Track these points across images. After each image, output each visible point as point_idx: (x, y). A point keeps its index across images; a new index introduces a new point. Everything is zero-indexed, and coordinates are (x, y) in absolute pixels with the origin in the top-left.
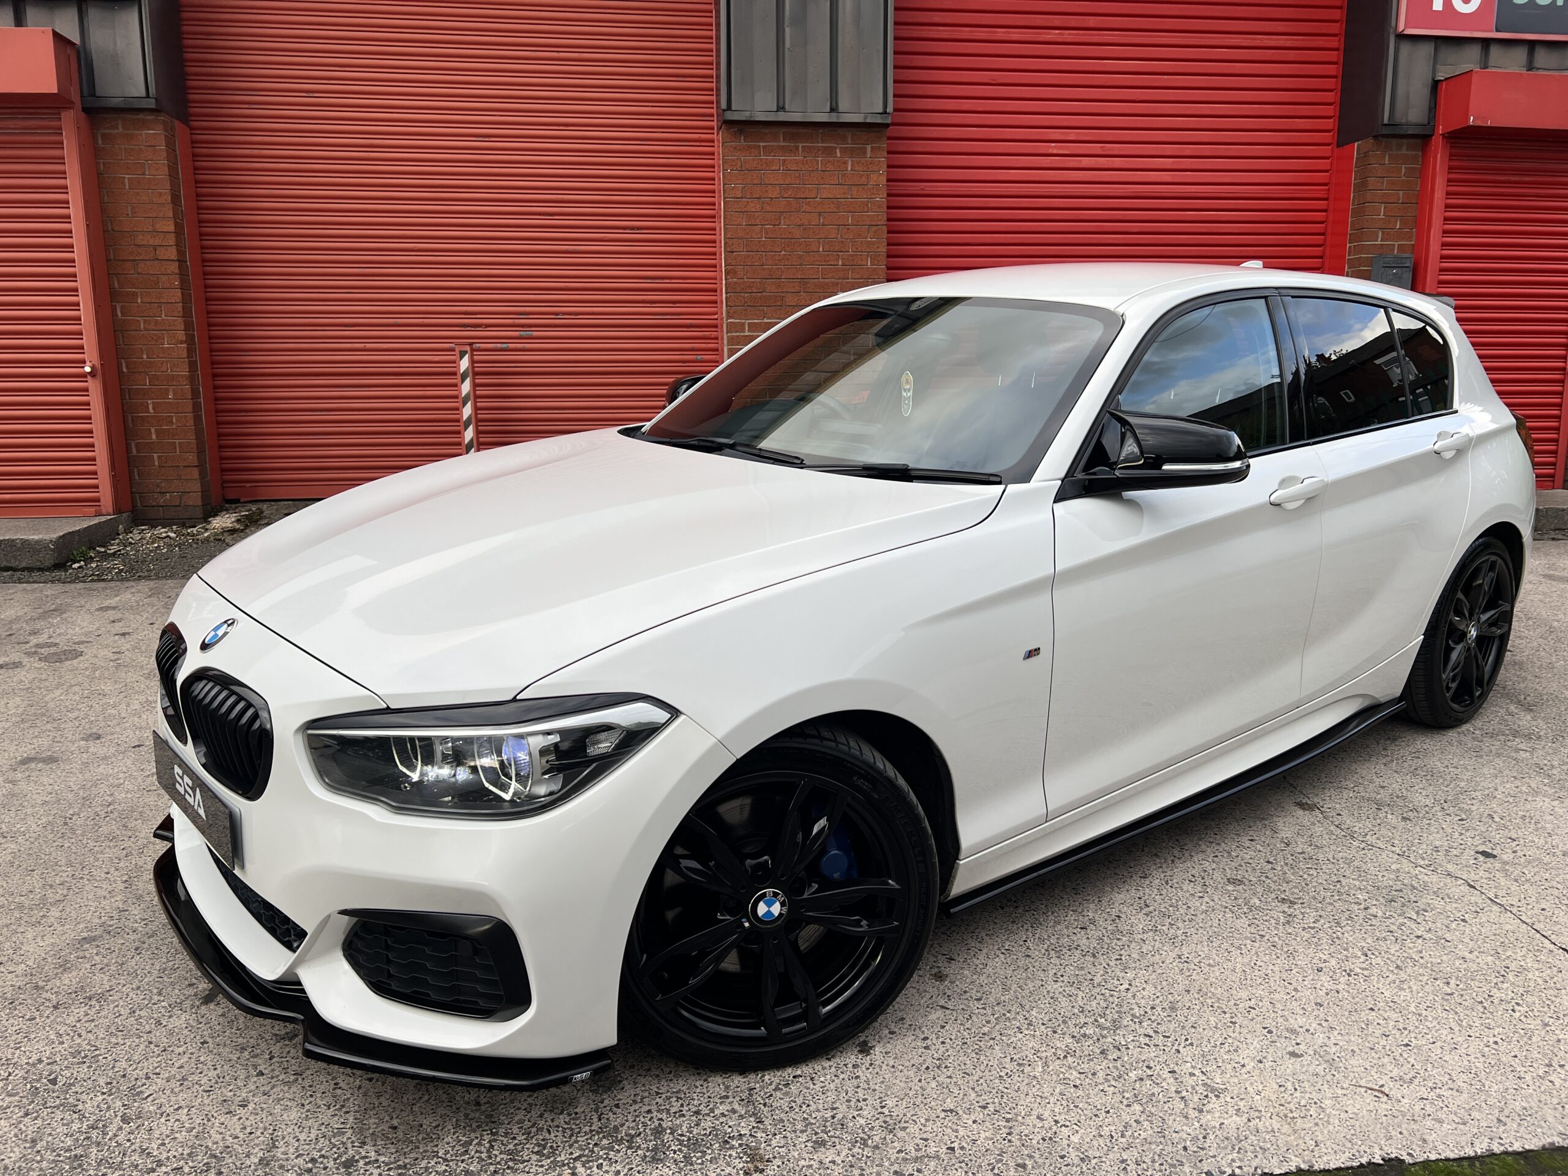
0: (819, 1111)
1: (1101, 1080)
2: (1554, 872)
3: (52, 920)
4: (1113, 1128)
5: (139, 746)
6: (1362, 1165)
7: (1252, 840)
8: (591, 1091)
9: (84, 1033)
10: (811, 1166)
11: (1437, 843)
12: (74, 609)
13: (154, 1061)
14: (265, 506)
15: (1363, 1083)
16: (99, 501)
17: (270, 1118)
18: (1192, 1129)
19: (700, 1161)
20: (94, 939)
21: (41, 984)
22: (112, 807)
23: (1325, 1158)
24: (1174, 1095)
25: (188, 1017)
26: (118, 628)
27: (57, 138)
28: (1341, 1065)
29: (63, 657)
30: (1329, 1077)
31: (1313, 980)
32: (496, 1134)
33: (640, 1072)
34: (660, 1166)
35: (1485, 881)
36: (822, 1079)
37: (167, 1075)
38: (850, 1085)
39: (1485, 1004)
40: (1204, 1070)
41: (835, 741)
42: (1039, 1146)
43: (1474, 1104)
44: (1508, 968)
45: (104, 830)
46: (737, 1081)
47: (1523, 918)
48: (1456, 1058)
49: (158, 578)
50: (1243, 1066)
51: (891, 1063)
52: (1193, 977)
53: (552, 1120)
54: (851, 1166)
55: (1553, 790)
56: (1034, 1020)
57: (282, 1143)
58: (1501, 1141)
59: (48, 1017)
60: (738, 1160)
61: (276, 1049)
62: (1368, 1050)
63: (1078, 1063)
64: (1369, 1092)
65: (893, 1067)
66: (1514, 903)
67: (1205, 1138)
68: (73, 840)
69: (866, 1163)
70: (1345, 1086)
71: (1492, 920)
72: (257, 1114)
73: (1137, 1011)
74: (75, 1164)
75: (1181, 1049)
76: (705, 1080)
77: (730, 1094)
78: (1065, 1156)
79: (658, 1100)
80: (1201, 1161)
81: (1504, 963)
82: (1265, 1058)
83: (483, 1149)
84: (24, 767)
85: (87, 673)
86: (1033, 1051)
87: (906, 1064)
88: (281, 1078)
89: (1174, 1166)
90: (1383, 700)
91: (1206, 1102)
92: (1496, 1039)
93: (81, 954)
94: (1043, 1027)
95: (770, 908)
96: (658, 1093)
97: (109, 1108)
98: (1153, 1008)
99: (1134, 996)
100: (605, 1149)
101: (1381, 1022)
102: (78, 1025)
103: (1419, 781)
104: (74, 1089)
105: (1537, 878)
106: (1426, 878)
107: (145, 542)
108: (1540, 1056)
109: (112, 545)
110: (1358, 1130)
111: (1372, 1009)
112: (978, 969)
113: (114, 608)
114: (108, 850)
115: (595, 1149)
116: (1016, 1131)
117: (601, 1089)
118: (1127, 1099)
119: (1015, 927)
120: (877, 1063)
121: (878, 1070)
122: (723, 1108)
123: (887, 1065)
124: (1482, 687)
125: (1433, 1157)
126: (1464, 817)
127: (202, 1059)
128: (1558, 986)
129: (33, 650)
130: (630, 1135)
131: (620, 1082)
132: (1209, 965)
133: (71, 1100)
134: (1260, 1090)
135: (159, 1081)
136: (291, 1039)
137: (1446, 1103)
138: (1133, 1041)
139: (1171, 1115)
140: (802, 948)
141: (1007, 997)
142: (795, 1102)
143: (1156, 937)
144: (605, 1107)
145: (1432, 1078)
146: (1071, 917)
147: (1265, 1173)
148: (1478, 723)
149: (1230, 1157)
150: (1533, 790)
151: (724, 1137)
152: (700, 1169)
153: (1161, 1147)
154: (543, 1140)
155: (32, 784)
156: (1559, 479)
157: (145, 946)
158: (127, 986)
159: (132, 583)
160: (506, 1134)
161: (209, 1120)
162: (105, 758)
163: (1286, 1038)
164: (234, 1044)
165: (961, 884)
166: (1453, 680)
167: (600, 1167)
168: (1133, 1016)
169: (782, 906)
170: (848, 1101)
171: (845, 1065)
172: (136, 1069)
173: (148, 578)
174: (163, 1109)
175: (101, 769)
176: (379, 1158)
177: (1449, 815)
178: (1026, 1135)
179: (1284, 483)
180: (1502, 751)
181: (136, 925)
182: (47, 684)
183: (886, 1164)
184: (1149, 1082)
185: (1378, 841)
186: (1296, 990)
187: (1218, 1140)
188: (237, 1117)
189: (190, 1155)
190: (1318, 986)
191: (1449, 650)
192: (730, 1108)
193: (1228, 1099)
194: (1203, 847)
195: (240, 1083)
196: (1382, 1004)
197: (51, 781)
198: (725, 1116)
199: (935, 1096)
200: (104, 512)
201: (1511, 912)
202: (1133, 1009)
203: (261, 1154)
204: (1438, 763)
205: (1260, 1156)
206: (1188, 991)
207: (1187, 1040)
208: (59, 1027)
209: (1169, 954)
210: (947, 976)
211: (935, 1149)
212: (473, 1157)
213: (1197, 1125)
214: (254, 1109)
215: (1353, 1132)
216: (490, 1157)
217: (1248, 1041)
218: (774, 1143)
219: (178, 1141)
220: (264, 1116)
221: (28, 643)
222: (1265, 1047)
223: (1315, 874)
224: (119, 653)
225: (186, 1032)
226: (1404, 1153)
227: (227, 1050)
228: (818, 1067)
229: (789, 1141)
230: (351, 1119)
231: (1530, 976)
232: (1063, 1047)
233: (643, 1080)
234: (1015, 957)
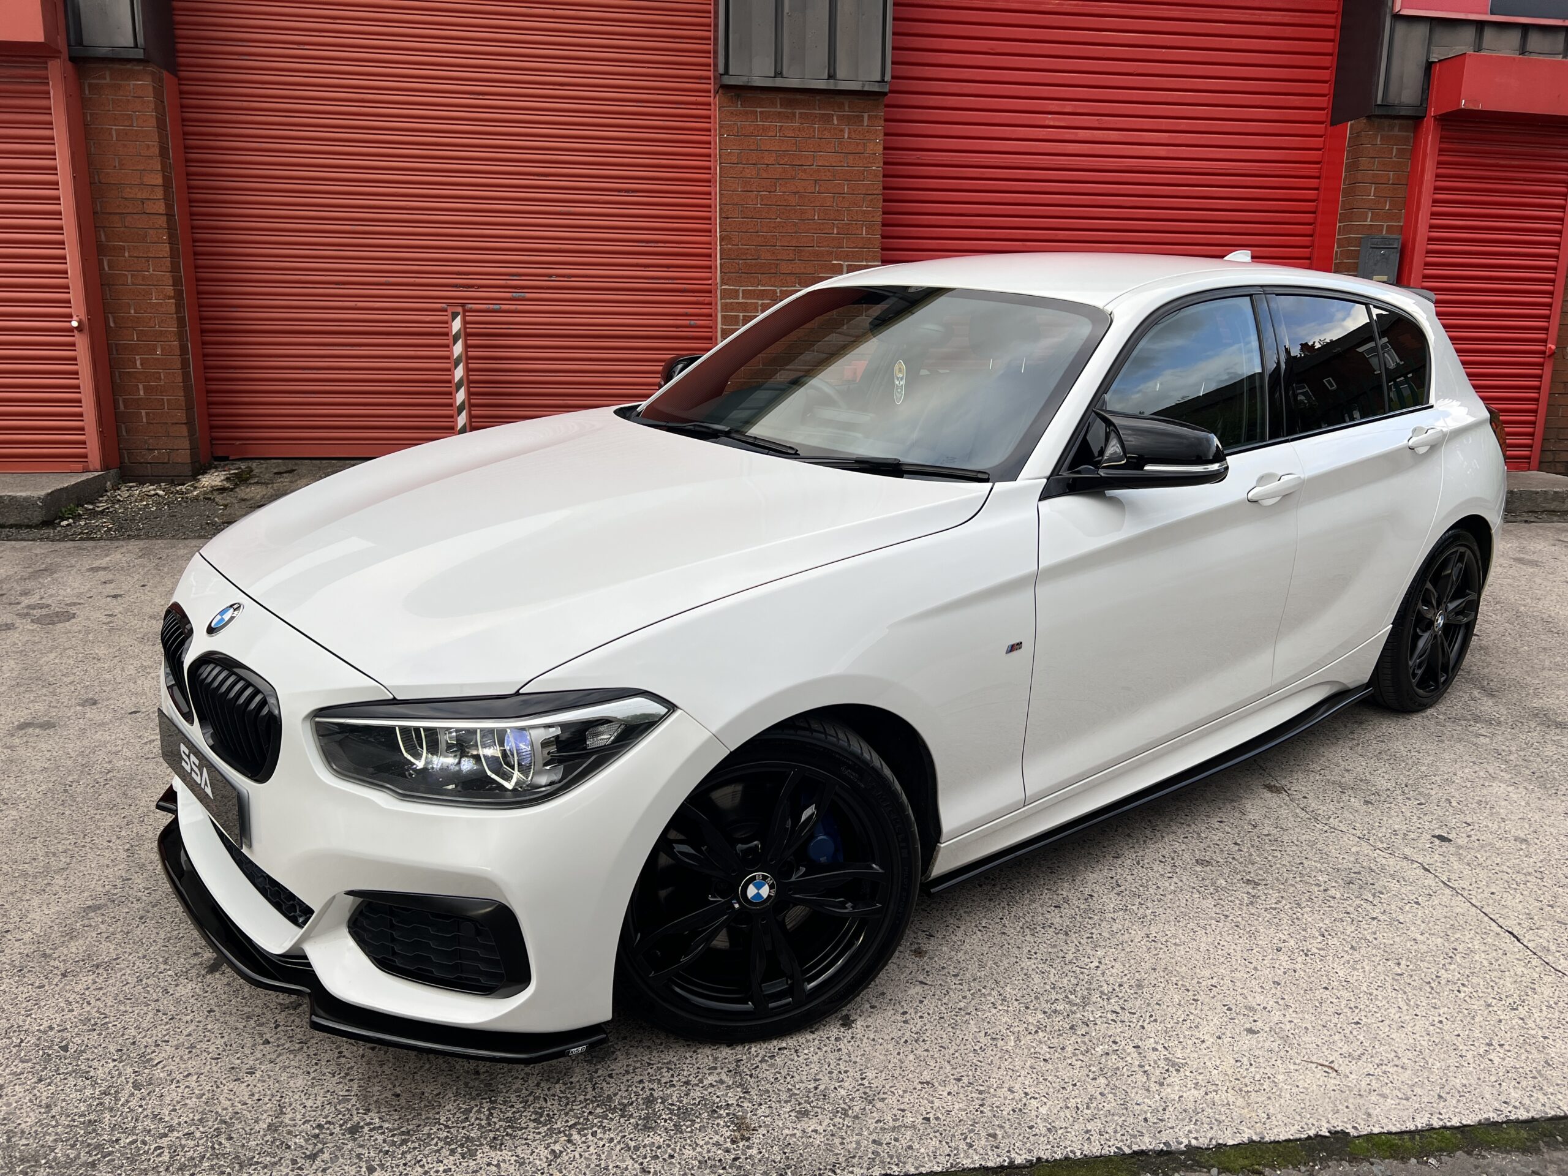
0: (802, 1083)
1: (1069, 1054)
2: (1505, 857)
3: (57, 888)
4: (1079, 1100)
5: (135, 712)
6: (1309, 1137)
7: (1221, 822)
8: (586, 1061)
9: (93, 1001)
10: (795, 1134)
11: (1396, 827)
12: (64, 569)
13: (162, 1030)
14: (254, 465)
15: (1314, 1059)
16: (86, 457)
17: (277, 1085)
18: (1154, 1101)
19: (689, 1129)
20: (99, 907)
21: (48, 952)
22: (111, 774)
23: (1275, 1131)
24: (1137, 1069)
25: (194, 986)
26: (110, 589)
27: (43, 88)
28: (1295, 1041)
29: (56, 619)
30: (1283, 1053)
31: (1272, 959)
32: (495, 1102)
33: (633, 1043)
34: (651, 1134)
35: (1439, 864)
36: (806, 1051)
37: (176, 1043)
38: (832, 1057)
39: (1433, 985)
40: (1166, 1045)
41: (825, 733)
42: (1010, 1117)
43: (1417, 1080)
44: (1456, 950)
45: (105, 798)
46: (726, 1053)
47: (1473, 901)
48: (1403, 1037)
49: (148, 537)
50: (1203, 1041)
51: (872, 1037)
52: (1160, 956)
53: (549, 1089)
54: (832, 1135)
55: (1509, 776)
56: (1008, 996)
57: (289, 1109)
58: (1440, 1117)
59: (57, 985)
60: (725, 1129)
61: (281, 1018)
62: (1320, 1028)
63: (1048, 1038)
64: (1320, 1067)
65: (874, 1040)
66: (1465, 886)
67: (1164, 1110)
68: (74, 808)
69: (846, 1132)
70: (1298, 1061)
71: (1443, 903)
72: (264, 1081)
73: (1105, 989)
74: (90, 1129)
75: (1145, 1025)
76: (694, 1052)
77: (718, 1065)
78: (1033, 1126)
79: (650, 1070)
80: (1159, 1132)
81: (1453, 945)
82: (1224, 1034)
83: (482, 1116)
84: (21, 733)
85: (81, 636)
86: (1006, 1026)
87: (886, 1038)
88: (286, 1046)
89: (1134, 1136)
90: (1351, 686)
91: (1166, 1076)
92: (1440, 1019)
93: (86, 922)
94: (1016, 1003)
95: (759, 890)
96: (649, 1064)
97: (120, 1075)
98: (1120, 985)
99: (1103, 974)
100: (599, 1117)
101: (1334, 1000)
102: (87, 993)
103: (1382, 765)
104: (85, 1056)
105: (1489, 862)
106: (1384, 860)
107: (133, 499)
108: (1481, 1035)
109: (101, 502)
110: (1308, 1104)
111: (1326, 988)
112: (956, 946)
113: (104, 569)
114: (109, 818)
115: (590, 1117)
116: (988, 1102)
117: (595, 1059)
118: (1094, 1072)
119: (993, 904)
120: (858, 1036)
121: (858, 1043)
122: (711, 1079)
123: (868, 1038)
124: (1447, 674)
125: (1376, 1130)
126: (1423, 801)
127: (209, 1027)
128: (1503, 968)
129: (25, 611)
130: (623, 1104)
131: (613, 1052)
132: (1175, 944)
133: (83, 1067)
134: (1218, 1064)
135: (168, 1048)
136: (295, 1009)
137: (1391, 1079)
138: (1101, 1017)
139: (1133, 1088)
140: (788, 927)
141: (983, 973)
142: (780, 1073)
143: (1126, 917)
144: (599, 1077)
145: (1379, 1055)
146: (1046, 895)
147: (1219, 1144)
148: (1442, 707)
149: (1187, 1128)
150: (1490, 775)
151: (712, 1106)
152: (689, 1137)
153: (1123, 1118)
154: (540, 1108)
155: (30, 750)
156: (1535, 461)
157: (150, 915)
158: (133, 954)
159: (121, 543)
160: (505, 1102)
161: (218, 1087)
162: (102, 724)
163: (1244, 1015)
164: (239, 1013)
165: (942, 865)
166: (1419, 666)
167: (594, 1134)
168: (1102, 993)
169: (770, 888)
170: (831, 1073)
171: (828, 1038)
172: (145, 1036)
173: (138, 537)
174: (174, 1076)
175: (98, 736)
176: (383, 1124)
177: (1409, 799)
178: (997, 1107)
179: (1262, 480)
180: (1463, 736)
181: (140, 894)
182: (40, 646)
183: (866, 1133)
184: (1114, 1057)
185: (1340, 824)
186: (1255, 969)
187: (1176, 1113)
188: (245, 1084)
189: (200, 1120)
190: (1277, 966)
191: (1417, 638)
192: (718, 1079)
193: (1188, 1073)
194: (1174, 828)
195: (247, 1051)
196: (1335, 983)
197: (50, 748)
198: (713, 1086)
199: (913, 1069)
200: (91, 468)
201: (1462, 895)
202: (1101, 986)
203: (269, 1120)
204: (1402, 748)
205: (1215, 1128)
206: (1154, 969)
207: (1151, 1016)
208: (68, 995)
209: (1138, 933)
210: (926, 952)
211: (911, 1119)
212: (473, 1124)
213: (1157, 1097)
214: (262, 1076)
215: (1302, 1105)
216: (489, 1125)
217: (1209, 1018)
218: (759, 1112)
219: (189, 1106)
220: (271, 1083)
221: (19, 603)
222: (1224, 1024)
223: (1279, 856)
224: (111, 615)
225: (192, 1000)
226: (1349, 1126)
227: (234, 1018)
228: (802, 1040)
229: (774, 1111)
230: (355, 1087)
231: (1477, 957)
232: (1035, 1022)
233: (635, 1051)
234: (991, 934)
